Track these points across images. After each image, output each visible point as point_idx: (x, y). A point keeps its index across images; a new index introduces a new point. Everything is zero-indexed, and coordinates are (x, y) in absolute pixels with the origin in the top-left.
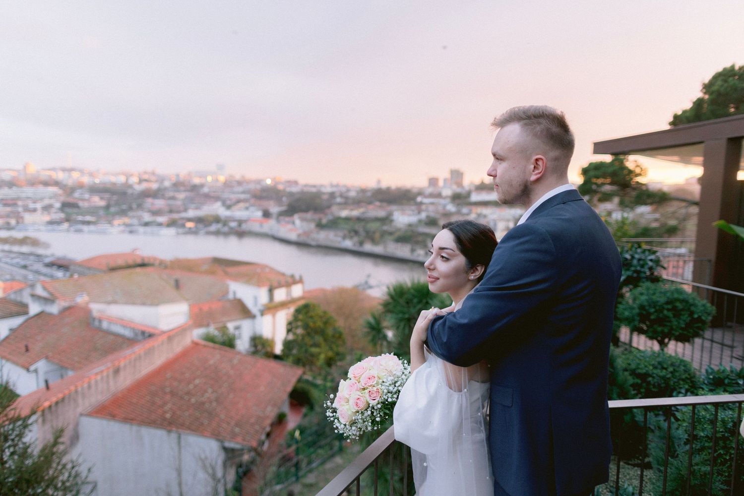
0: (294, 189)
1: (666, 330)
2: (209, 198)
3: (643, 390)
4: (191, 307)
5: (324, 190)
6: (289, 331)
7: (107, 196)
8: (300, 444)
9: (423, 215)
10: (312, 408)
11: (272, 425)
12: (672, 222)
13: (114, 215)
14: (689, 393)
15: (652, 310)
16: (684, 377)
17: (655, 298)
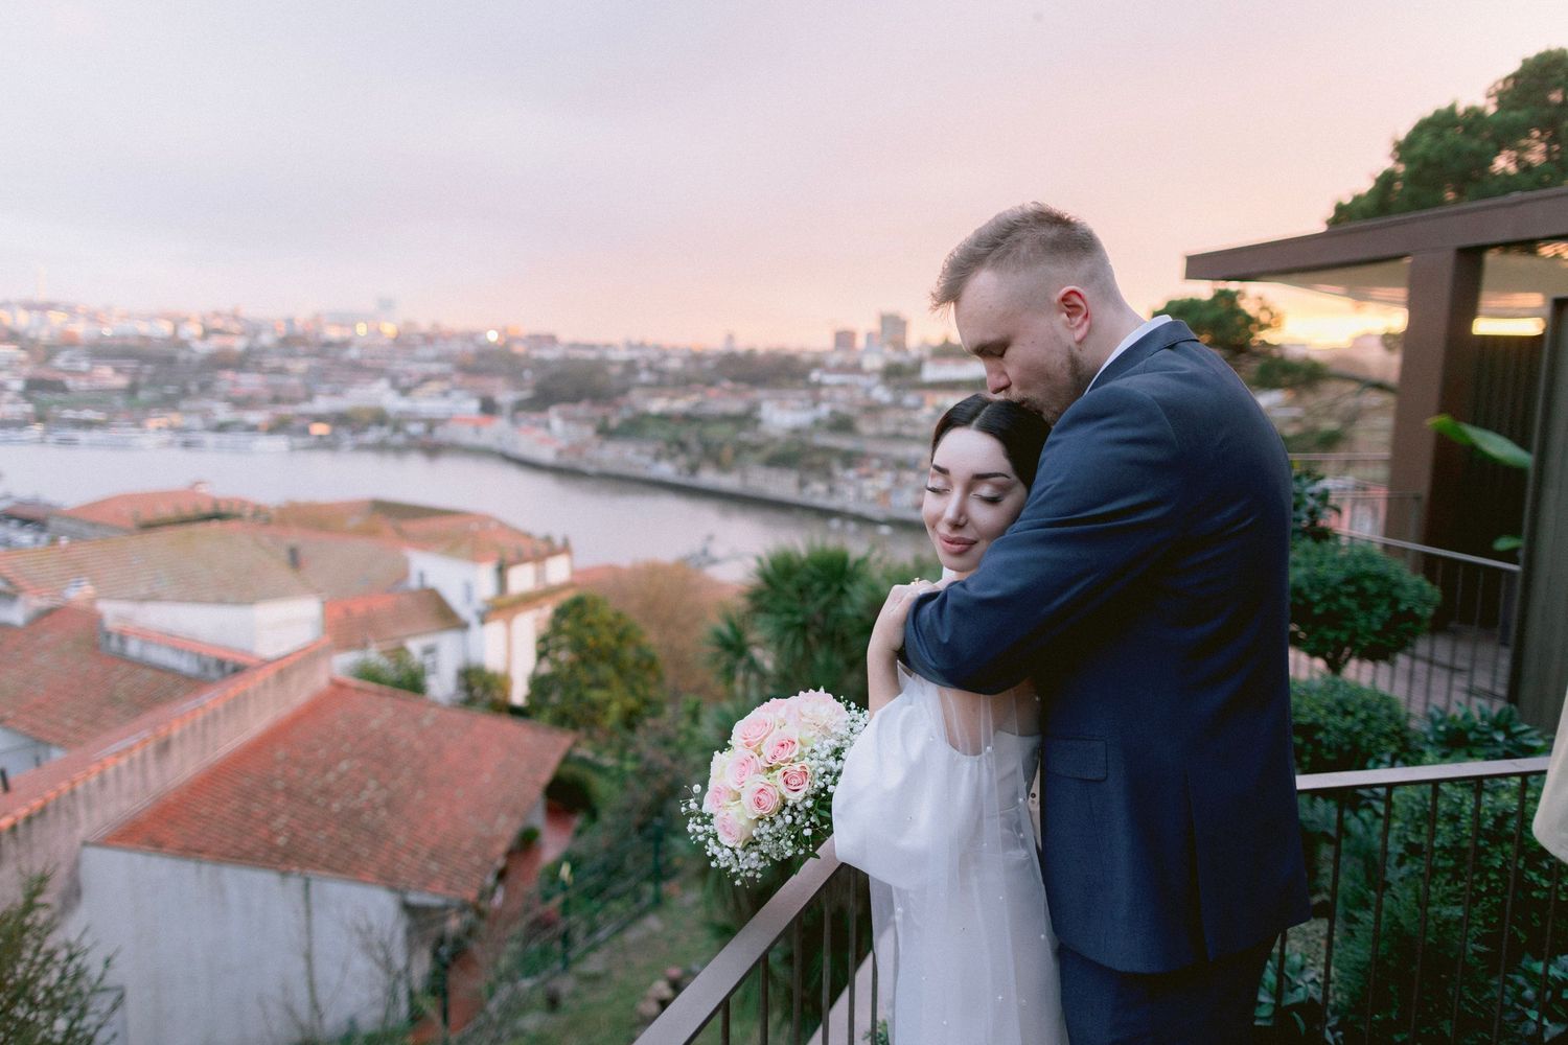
0: (549, 354)
1: (1344, 637)
2: (361, 370)
3: (1307, 759)
4: (327, 606)
5: (613, 355)
6: (541, 655)
7: (130, 364)
8: (572, 894)
9: (824, 410)
10: (593, 815)
11: (510, 854)
12: (1329, 425)
13: (147, 407)
14: (1398, 763)
15: (1317, 597)
16: (1387, 729)
17: (1322, 571)
